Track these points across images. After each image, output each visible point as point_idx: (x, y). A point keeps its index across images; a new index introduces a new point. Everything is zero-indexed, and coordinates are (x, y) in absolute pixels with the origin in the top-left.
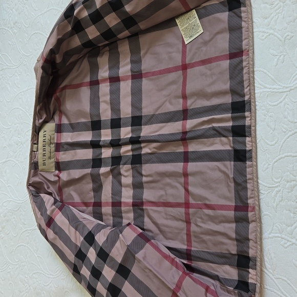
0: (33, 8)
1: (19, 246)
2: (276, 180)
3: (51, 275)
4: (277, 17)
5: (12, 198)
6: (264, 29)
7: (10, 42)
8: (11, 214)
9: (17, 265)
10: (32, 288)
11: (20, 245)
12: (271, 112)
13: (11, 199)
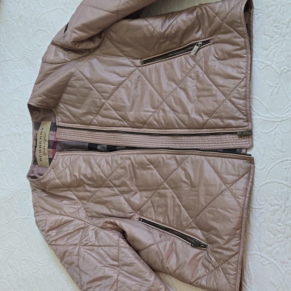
0: (39, 4)
2: (261, 203)
3: (39, 263)
4: (275, 50)
5: (6, 186)
6: (262, 60)
7: (14, 35)
8: (4, 201)
9: (6, 250)
10: (19, 274)
11: (10, 231)
12: (262, 139)
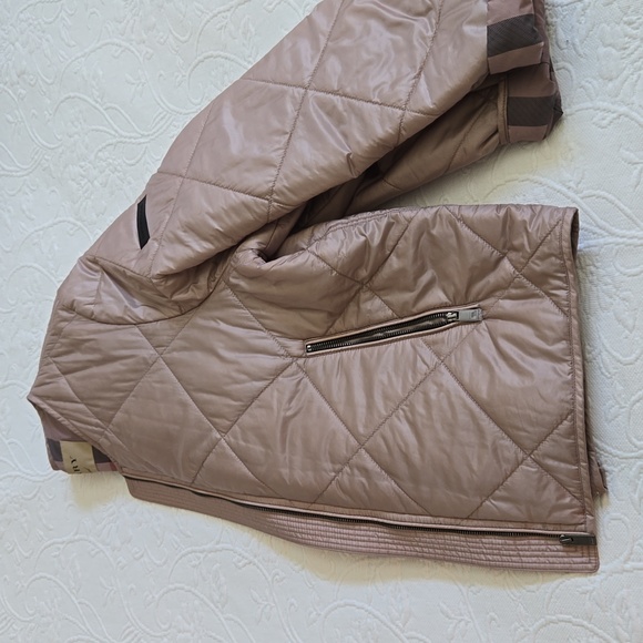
0: (63, 39)
1: (36, 579)
2: (638, 443)
4: (635, 77)
5: (20, 470)
6: (605, 104)
7: (9, 117)
8: (17, 506)
9: (30, 622)
11: (37, 576)
12: (626, 290)
13: (18, 473)
